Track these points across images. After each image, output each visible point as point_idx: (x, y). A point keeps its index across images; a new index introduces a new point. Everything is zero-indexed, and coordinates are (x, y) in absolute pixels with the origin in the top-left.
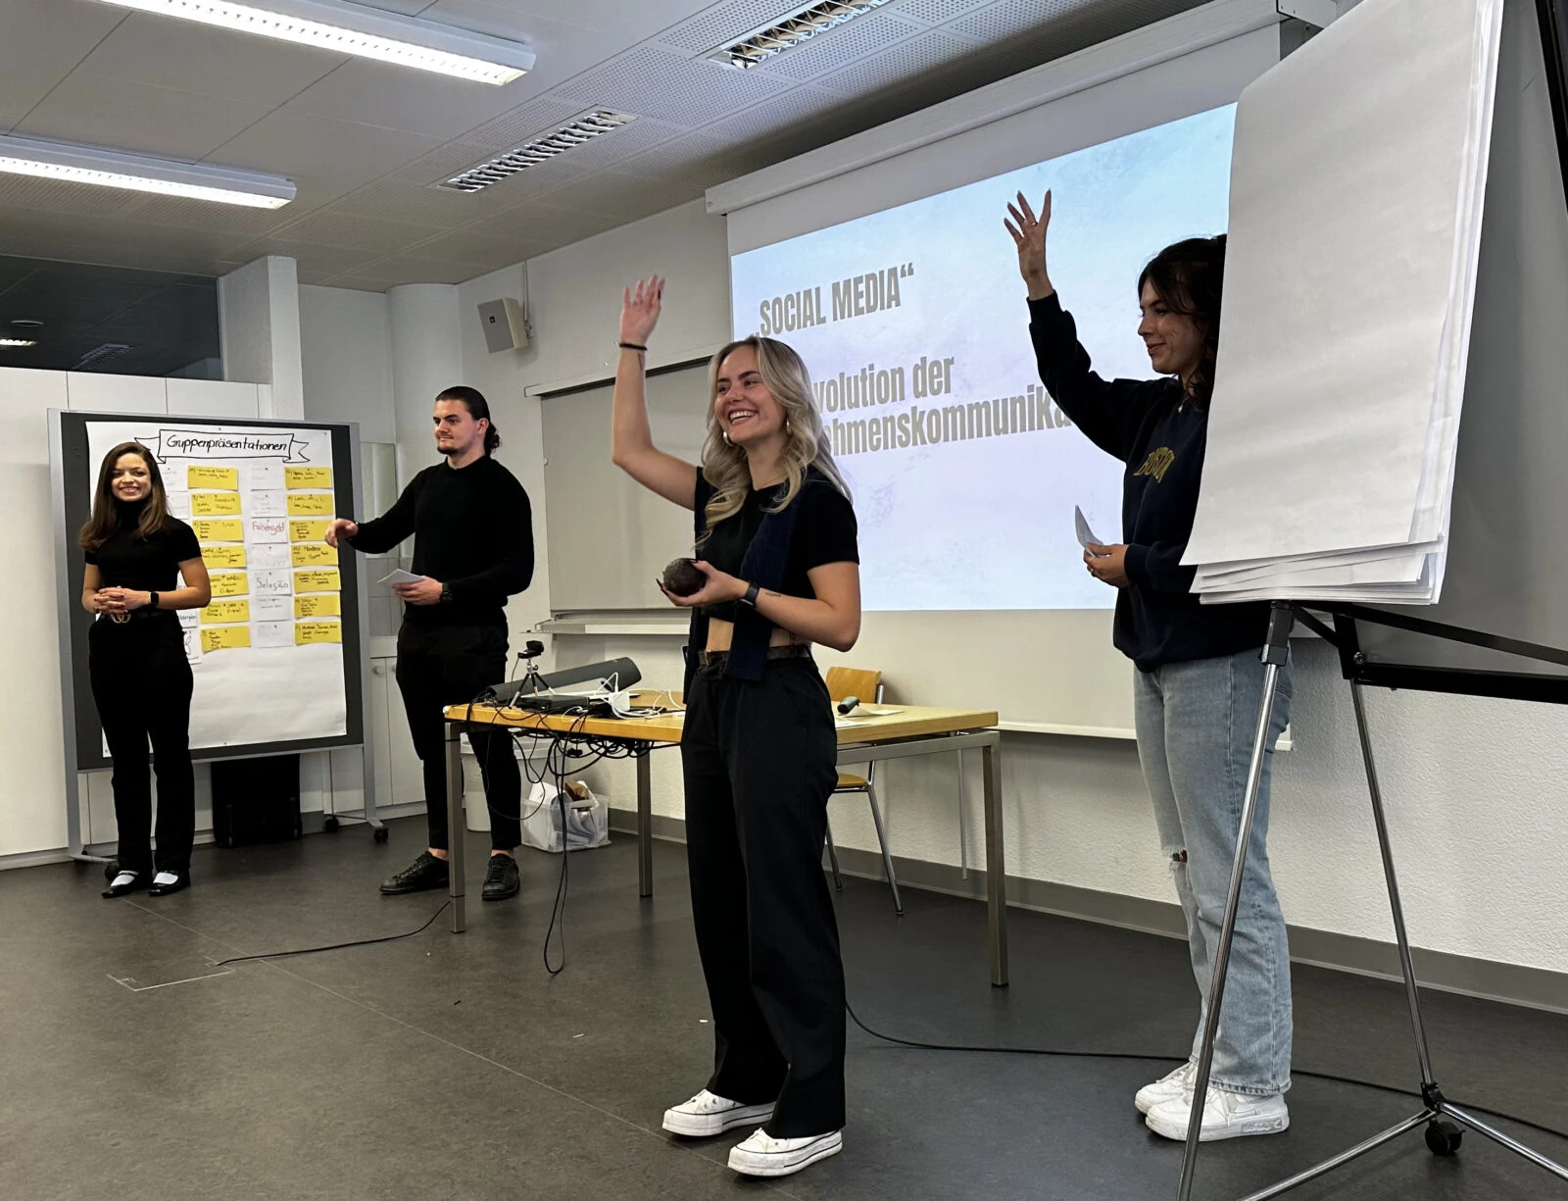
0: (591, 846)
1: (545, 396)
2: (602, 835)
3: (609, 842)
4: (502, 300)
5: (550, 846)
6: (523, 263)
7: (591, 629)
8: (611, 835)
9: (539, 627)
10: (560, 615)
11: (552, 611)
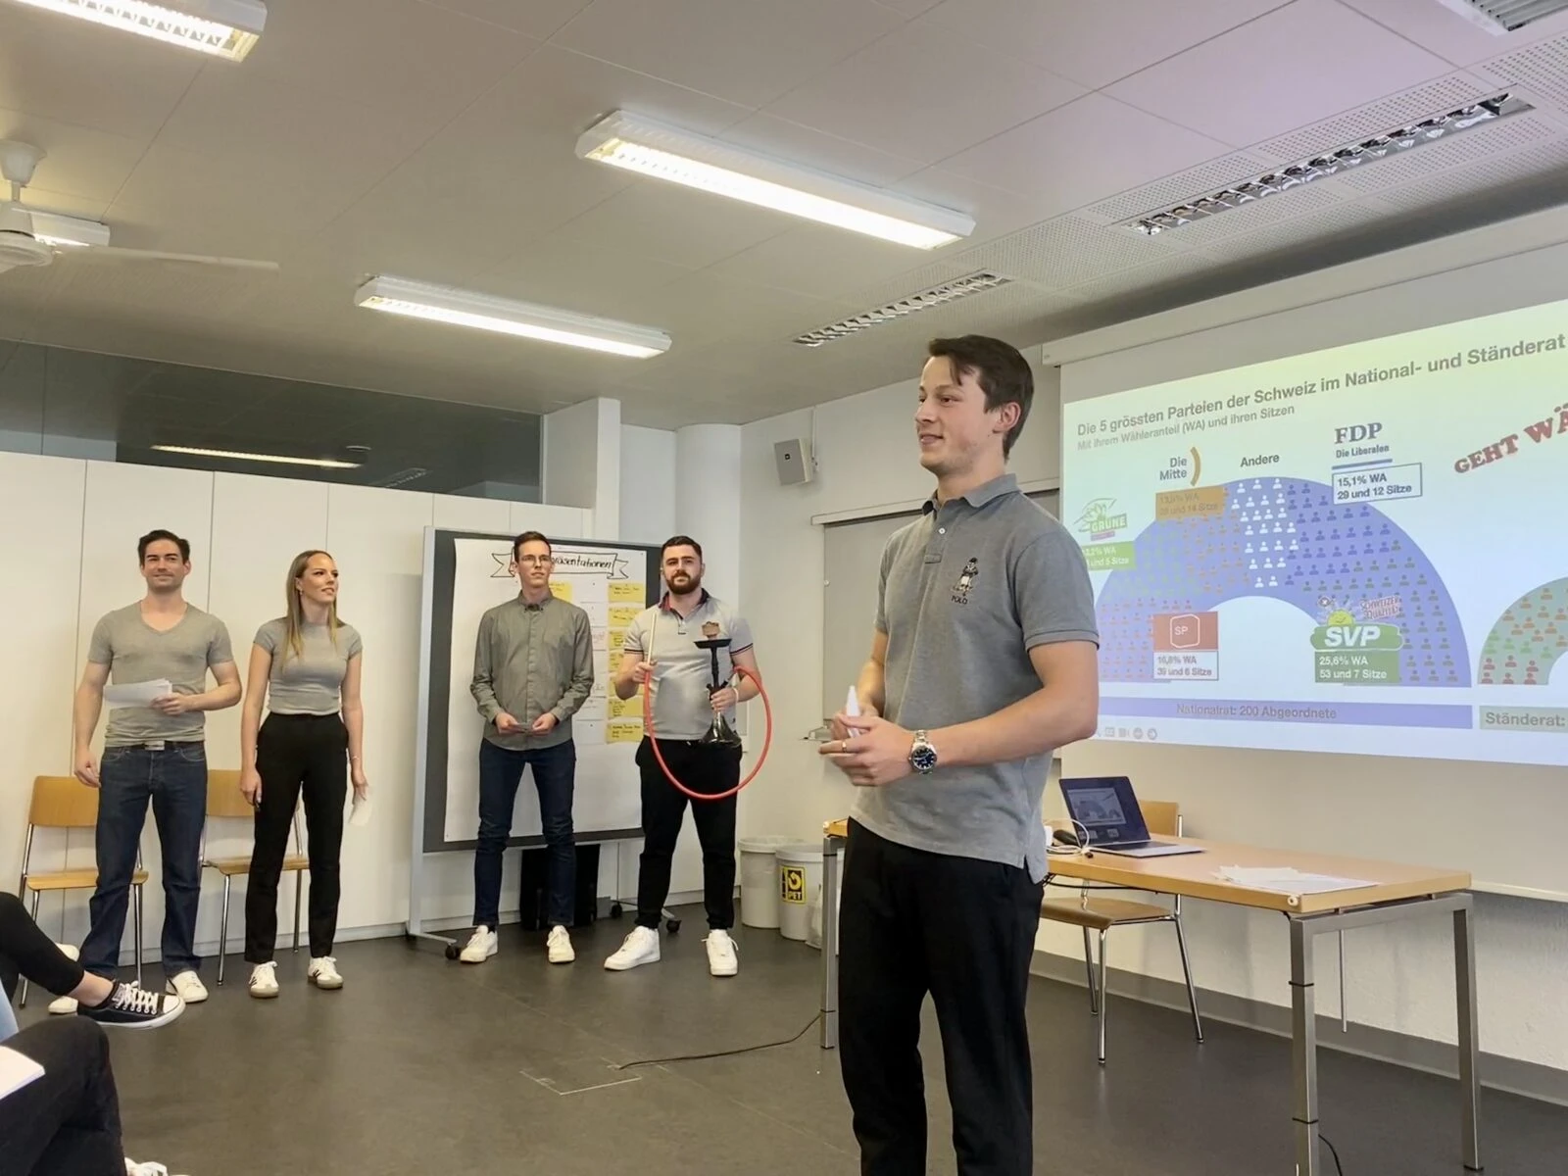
1: (826, 525)
4: (797, 441)
6: (812, 408)
9: (813, 734)
11: (824, 719)
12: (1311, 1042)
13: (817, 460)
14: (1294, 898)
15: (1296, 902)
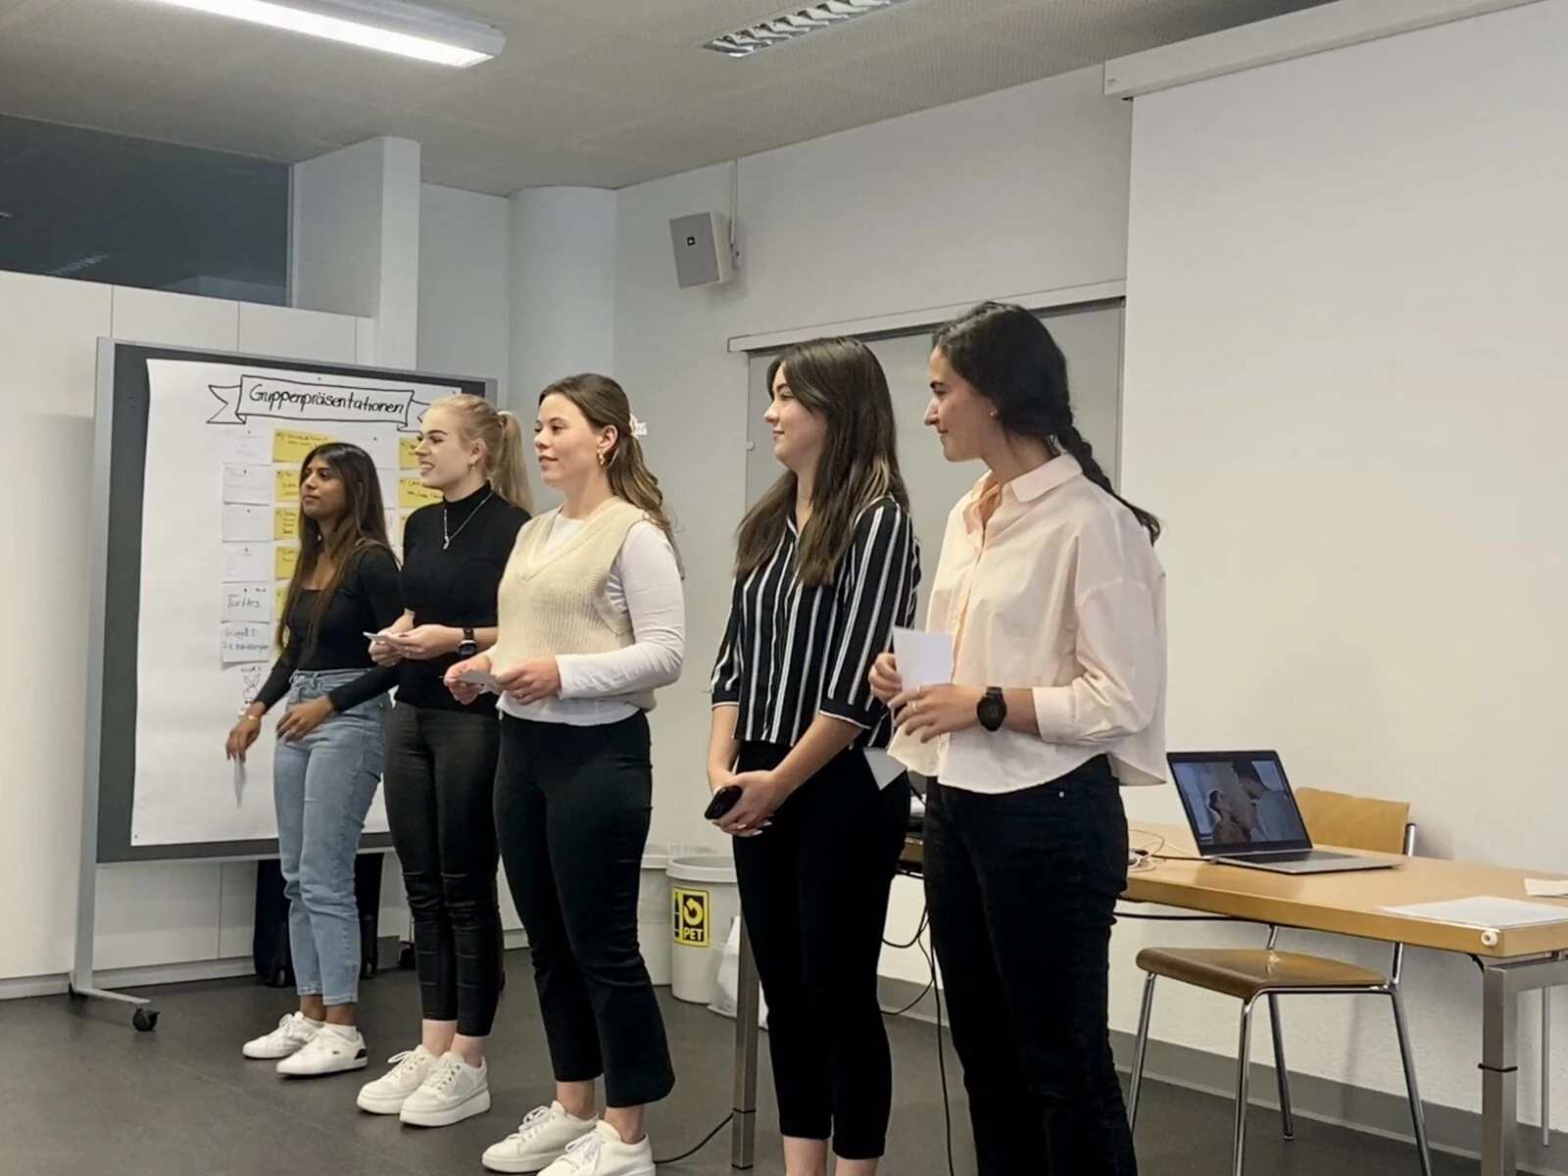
1: (751, 353)
4: (709, 214)
6: (732, 163)
14: (1492, 933)
15: (1494, 940)
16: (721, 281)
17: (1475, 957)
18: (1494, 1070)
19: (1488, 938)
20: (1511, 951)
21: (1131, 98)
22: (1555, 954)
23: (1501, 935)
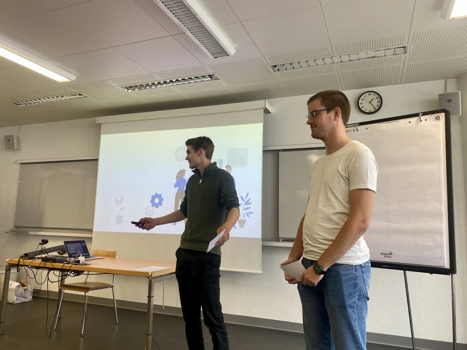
0: (26, 301)
1: (22, 164)
2: (30, 298)
3: (33, 300)
4: (13, 136)
5: (13, 302)
6: (20, 126)
7: (30, 233)
8: (33, 297)
9: (10, 231)
10: (16, 227)
11: (14, 226)
12: (152, 312)
13: (20, 142)
14: (150, 273)
15: (151, 274)
16: (15, 149)
17: (148, 277)
18: (150, 297)
19: (150, 274)
20: (153, 276)
21: (101, 124)
22: (161, 276)
23: (152, 273)
